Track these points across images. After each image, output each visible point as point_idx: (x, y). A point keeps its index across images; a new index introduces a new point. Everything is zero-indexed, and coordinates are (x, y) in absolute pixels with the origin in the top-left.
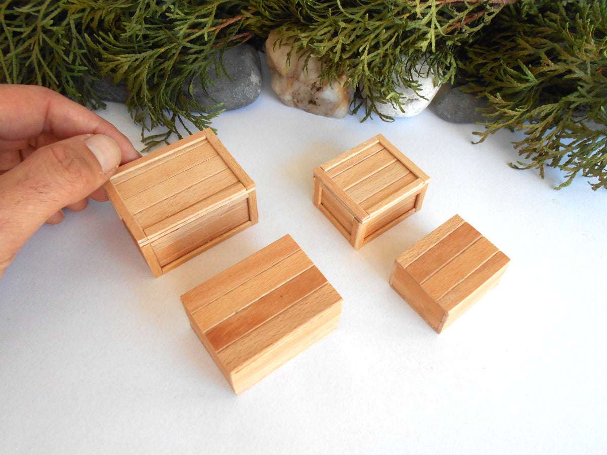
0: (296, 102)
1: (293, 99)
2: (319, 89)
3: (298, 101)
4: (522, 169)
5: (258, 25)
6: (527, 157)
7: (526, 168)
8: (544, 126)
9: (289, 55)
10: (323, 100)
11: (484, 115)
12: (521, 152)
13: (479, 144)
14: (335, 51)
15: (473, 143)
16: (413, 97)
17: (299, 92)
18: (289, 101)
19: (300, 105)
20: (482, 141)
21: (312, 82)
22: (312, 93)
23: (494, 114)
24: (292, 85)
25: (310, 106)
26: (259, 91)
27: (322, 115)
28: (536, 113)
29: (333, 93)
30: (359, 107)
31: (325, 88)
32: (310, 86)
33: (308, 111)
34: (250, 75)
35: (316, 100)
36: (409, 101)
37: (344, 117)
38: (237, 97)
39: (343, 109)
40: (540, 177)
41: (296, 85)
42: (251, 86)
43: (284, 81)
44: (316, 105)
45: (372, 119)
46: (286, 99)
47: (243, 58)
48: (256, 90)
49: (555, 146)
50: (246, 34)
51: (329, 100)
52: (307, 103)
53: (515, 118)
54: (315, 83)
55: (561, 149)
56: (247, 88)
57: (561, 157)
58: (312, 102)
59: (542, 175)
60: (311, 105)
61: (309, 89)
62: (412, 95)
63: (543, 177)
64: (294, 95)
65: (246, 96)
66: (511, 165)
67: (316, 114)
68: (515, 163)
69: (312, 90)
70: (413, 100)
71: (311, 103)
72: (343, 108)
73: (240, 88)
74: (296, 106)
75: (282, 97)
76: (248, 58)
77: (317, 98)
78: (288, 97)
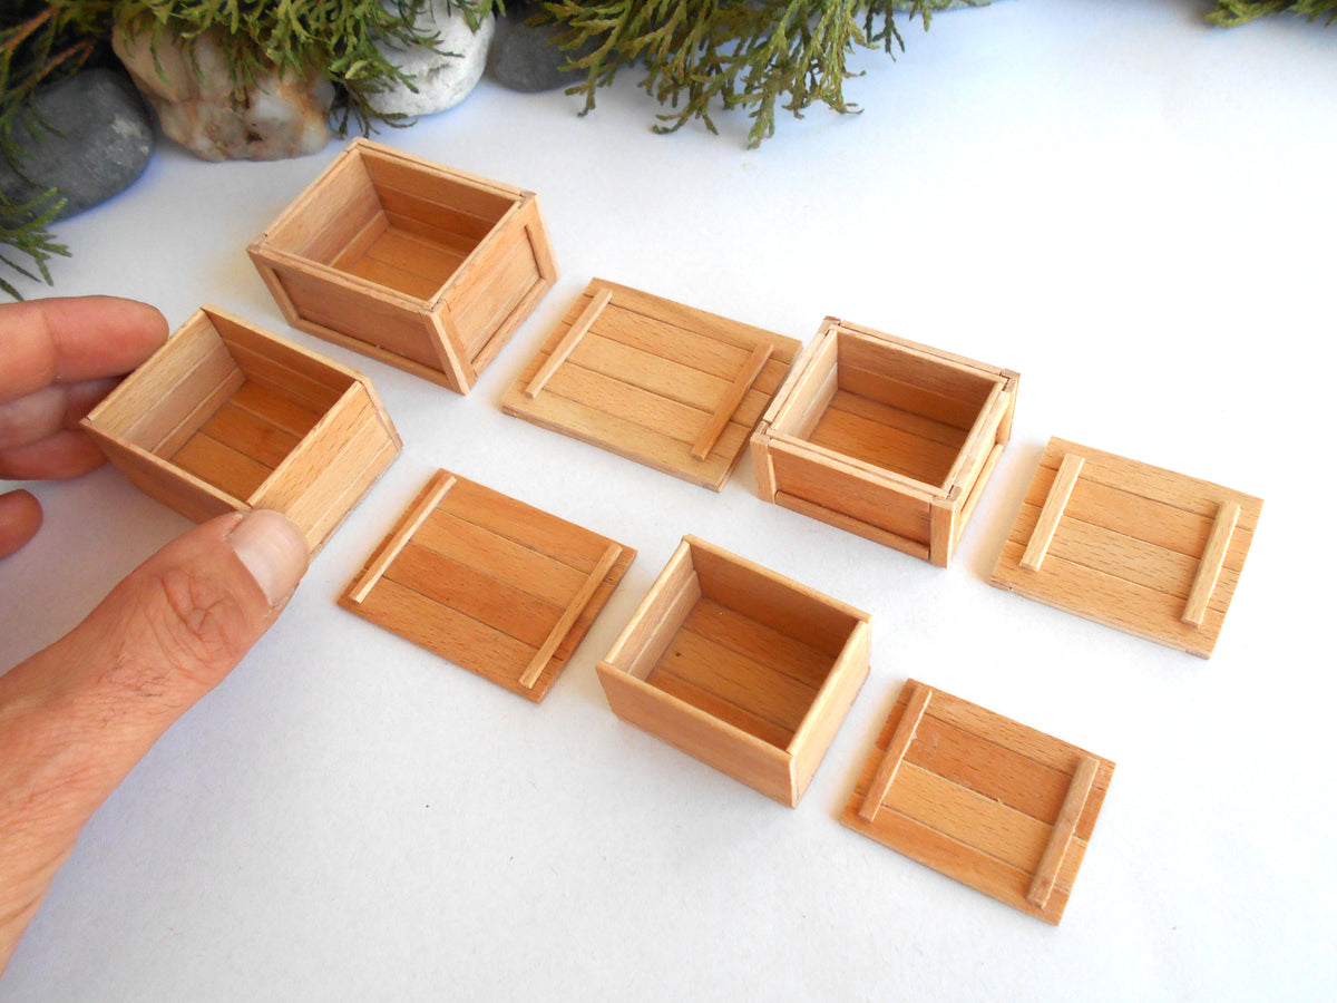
0: (223, 147)
1: (215, 142)
2: (247, 104)
3: (226, 145)
4: (675, 129)
5: (92, 17)
6: (674, 104)
7: (680, 124)
8: (672, 30)
9: (153, 50)
10: (266, 124)
11: (561, 48)
12: (662, 98)
13: (591, 112)
14: (226, 12)
15: (582, 115)
16: (436, 62)
17: (217, 123)
18: (210, 150)
19: (233, 151)
20: (591, 104)
21: (226, 94)
22: (239, 116)
23: (577, 41)
24: (196, 113)
25: (253, 147)
26: (145, 149)
27: (283, 157)
28: (650, 12)
29: (274, 102)
30: (346, 118)
31: (253, 97)
32: (228, 104)
33: (254, 158)
34: (112, 121)
35: (255, 129)
36: (432, 74)
37: (324, 147)
38: (96, 170)
39: (314, 130)
40: (711, 132)
41: (205, 111)
42: (119, 142)
43: (180, 110)
44: (261, 139)
45: (378, 133)
46: (200, 148)
47: (90, 93)
48: (135, 147)
49: (711, 64)
50: (82, 45)
51: (275, 119)
52: (244, 142)
53: (615, 33)
54: (233, 94)
55: (724, 67)
56: (111, 147)
57: (731, 82)
58: (253, 137)
59: (711, 127)
60: (253, 143)
61: (231, 110)
62: (432, 61)
63: (715, 131)
64: (212, 132)
65: (115, 164)
66: (656, 130)
67: (272, 159)
68: (661, 124)
69: (235, 110)
70: (438, 69)
71: (251, 141)
72: (312, 129)
73: (93, 151)
74: (230, 158)
75: (192, 147)
76: (103, 93)
77: (254, 125)
78: (202, 143)
